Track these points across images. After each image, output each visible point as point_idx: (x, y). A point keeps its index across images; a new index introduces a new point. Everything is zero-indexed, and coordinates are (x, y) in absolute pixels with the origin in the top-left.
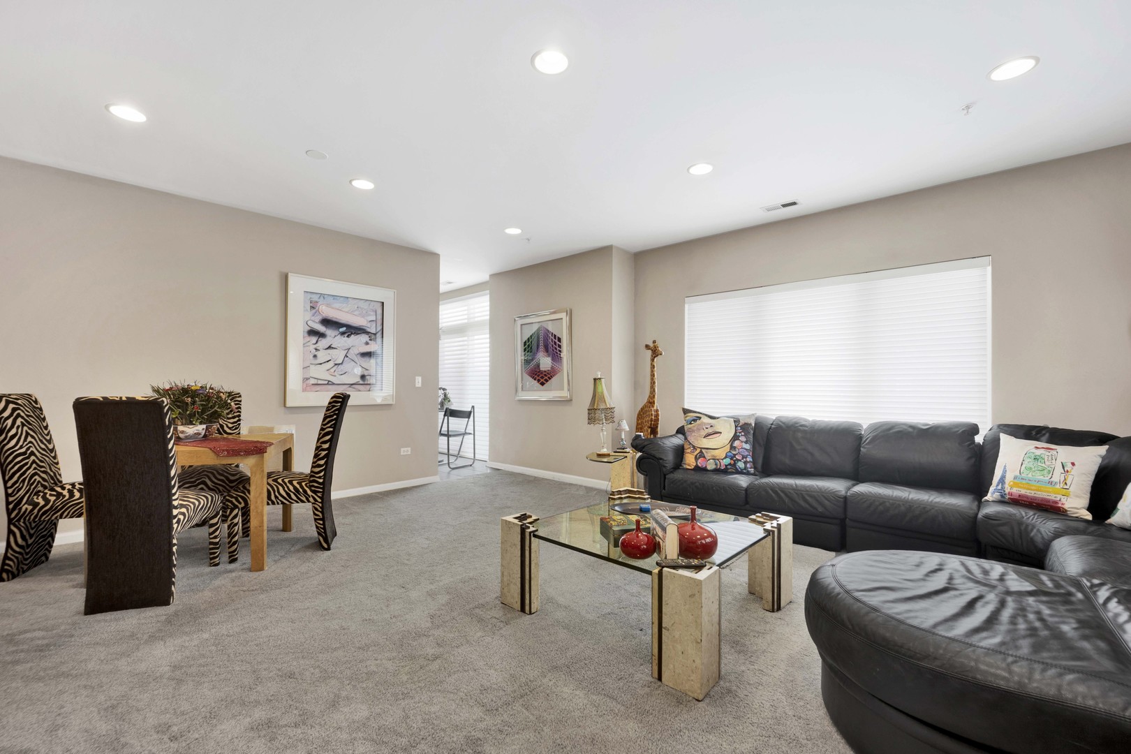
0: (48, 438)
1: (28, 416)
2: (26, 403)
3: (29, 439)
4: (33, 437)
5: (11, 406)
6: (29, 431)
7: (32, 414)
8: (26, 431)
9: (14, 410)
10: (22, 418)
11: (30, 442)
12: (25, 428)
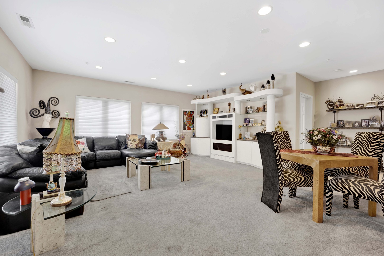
0: (290, 146)
1: (282, 138)
2: (283, 134)
3: (282, 146)
4: (283, 145)
5: (278, 135)
6: (282, 143)
7: (284, 138)
8: (281, 143)
9: (278, 136)
10: (281, 139)
11: (282, 147)
12: (281, 142)
